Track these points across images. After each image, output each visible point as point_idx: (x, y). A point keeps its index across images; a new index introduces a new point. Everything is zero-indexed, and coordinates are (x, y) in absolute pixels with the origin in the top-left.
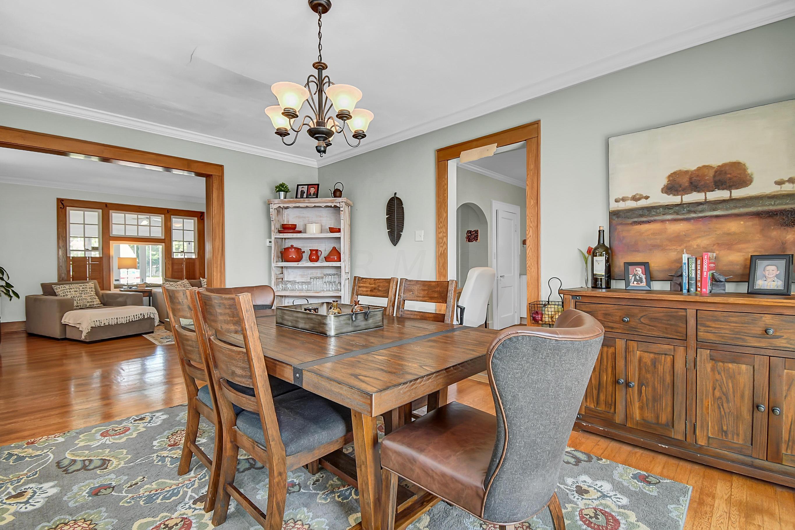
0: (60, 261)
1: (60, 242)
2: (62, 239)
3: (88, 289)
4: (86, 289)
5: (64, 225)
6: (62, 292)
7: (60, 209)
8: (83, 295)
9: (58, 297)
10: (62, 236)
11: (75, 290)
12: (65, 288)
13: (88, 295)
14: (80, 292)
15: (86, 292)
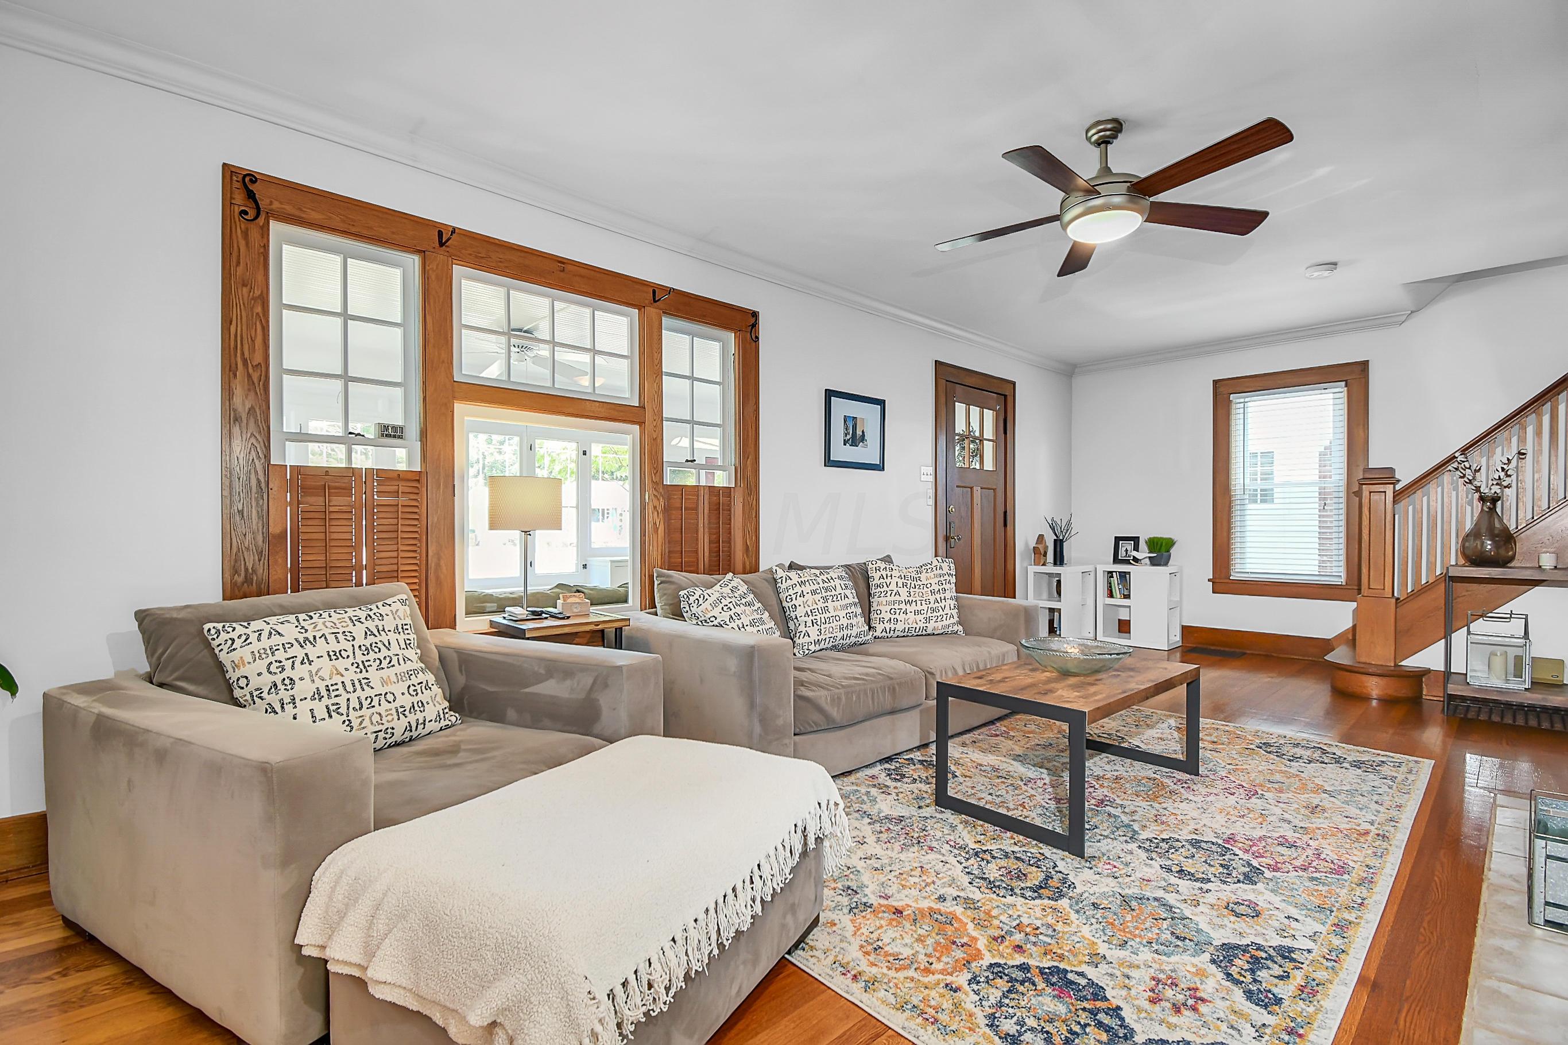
0: (237, 486)
1: (239, 392)
2: (249, 376)
3: (393, 637)
4: (384, 638)
5: (259, 309)
6: (261, 665)
7: (240, 225)
8: (373, 674)
9: (252, 718)
10: (245, 362)
11: (334, 646)
12: (276, 640)
13: (398, 669)
14: (360, 658)
15: (384, 652)
